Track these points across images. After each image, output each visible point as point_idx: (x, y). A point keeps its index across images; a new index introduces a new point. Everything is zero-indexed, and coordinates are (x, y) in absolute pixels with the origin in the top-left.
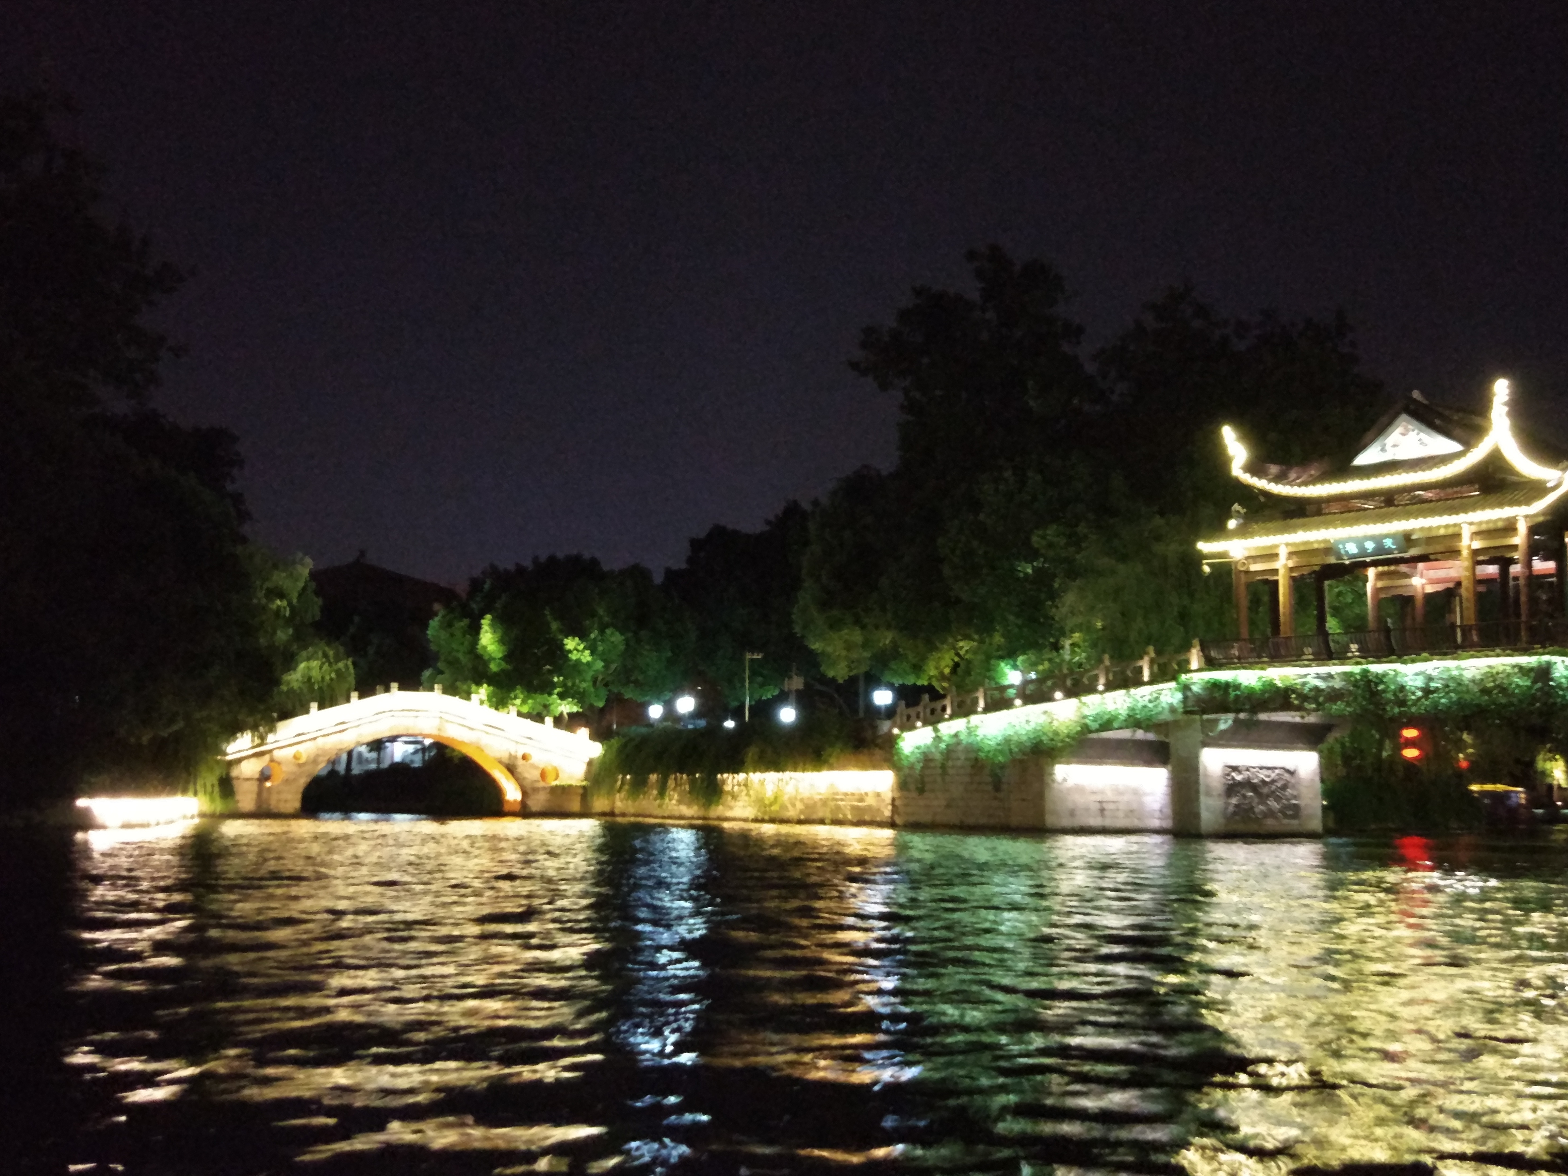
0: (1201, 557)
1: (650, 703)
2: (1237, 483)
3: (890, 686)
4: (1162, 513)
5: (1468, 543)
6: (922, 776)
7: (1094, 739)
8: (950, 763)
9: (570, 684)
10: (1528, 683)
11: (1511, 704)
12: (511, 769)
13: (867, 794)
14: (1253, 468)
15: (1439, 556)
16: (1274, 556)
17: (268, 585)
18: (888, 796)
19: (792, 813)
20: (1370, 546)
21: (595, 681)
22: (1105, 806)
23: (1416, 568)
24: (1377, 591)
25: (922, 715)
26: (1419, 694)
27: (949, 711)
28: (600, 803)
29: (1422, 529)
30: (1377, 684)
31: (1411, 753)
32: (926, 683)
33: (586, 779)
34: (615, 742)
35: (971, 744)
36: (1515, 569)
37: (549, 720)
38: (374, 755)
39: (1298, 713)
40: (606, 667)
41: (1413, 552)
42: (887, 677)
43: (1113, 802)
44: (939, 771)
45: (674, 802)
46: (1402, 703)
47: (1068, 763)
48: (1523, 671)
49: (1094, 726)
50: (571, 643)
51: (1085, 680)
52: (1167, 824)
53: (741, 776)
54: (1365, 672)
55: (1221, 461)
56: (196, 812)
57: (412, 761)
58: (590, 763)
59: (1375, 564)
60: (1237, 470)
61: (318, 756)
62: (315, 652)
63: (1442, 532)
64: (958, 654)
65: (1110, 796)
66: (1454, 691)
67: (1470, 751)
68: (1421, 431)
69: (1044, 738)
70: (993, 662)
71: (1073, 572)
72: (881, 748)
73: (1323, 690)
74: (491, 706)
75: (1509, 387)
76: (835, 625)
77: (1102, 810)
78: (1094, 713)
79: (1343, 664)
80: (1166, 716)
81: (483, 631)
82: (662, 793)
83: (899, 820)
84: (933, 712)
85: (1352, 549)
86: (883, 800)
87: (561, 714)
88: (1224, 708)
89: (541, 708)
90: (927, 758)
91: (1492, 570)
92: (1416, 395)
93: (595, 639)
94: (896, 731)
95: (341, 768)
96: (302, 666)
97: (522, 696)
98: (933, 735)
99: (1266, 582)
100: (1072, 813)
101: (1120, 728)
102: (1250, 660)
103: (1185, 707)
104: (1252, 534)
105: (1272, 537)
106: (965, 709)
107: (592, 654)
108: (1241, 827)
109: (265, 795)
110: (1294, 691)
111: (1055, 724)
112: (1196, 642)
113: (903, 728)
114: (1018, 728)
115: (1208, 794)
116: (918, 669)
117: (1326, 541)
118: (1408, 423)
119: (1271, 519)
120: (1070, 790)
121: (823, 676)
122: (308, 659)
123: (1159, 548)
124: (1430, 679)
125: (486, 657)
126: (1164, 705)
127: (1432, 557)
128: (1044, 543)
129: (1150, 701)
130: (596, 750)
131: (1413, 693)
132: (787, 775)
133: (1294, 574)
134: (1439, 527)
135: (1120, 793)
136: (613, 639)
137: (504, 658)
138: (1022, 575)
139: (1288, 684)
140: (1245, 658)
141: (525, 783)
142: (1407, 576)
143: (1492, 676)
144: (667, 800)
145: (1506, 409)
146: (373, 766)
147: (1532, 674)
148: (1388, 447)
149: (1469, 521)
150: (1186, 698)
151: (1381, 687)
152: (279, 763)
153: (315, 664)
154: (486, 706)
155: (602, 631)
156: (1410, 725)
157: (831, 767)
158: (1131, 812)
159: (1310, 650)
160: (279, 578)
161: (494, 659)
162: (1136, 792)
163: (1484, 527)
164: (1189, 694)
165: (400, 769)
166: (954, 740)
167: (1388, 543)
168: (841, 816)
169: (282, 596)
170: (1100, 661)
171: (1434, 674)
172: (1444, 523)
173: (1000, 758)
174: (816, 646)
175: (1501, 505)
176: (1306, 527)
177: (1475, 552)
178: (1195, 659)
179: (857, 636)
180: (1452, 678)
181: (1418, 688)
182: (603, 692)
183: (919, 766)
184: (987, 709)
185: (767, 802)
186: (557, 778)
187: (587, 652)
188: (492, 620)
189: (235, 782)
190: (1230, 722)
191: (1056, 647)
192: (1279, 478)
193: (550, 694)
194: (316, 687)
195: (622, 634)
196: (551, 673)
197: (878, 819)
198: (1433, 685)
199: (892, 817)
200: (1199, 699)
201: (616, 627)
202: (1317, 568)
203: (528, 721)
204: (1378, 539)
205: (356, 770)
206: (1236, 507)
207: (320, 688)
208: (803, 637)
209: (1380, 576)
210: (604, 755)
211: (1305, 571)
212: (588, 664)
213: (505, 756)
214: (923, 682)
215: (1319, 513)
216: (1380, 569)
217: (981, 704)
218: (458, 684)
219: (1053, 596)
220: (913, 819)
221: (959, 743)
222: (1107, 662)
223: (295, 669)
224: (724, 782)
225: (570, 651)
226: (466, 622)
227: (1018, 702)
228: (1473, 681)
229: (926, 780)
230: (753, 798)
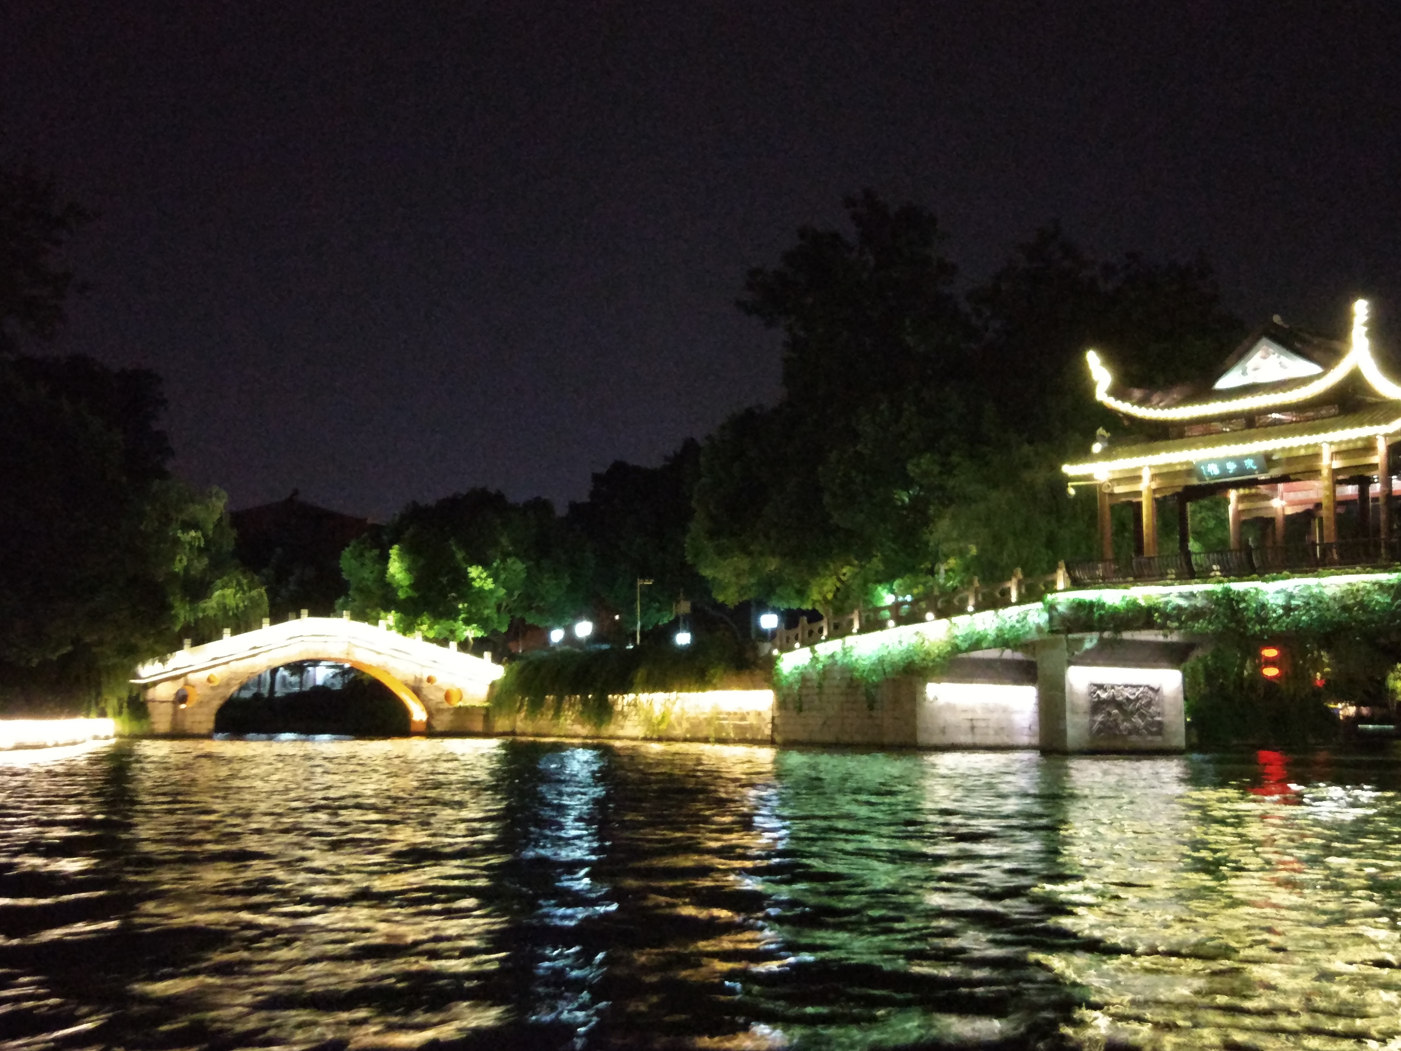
0: (1066, 479)
1: (551, 628)
2: (1101, 407)
3: (775, 610)
4: (1031, 442)
5: (1328, 463)
6: (800, 696)
7: (963, 659)
8: (825, 684)
9: (474, 610)
10: (1389, 600)
11: (1371, 621)
12: (417, 691)
13: (748, 713)
14: (1116, 392)
15: (1299, 476)
16: (1137, 479)
17: (184, 517)
18: (768, 715)
19: (678, 732)
20: (1231, 467)
21: (499, 607)
22: (975, 723)
23: (1276, 490)
24: (1238, 513)
25: (800, 637)
26: (1280, 611)
27: (825, 633)
28: (502, 724)
29: (1283, 450)
30: (1238, 603)
31: (1271, 672)
32: (810, 608)
33: (488, 701)
34: (516, 665)
35: (847, 664)
36: (1376, 489)
37: (453, 645)
38: (295, 679)
39: (1161, 632)
40: (510, 593)
41: (1275, 472)
42: (774, 602)
43: (984, 720)
44: (817, 690)
45: (569, 722)
46: (1263, 620)
47: (939, 682)
48: (1382, 587)
49: (964, 646)
50: (474, 572)
51: (956, 601)
52: (1035, 741)
53: (630, 697)
54: (1227, 592)
55: (1087, 387)
56: (111, 734)
57: (333, 684)
58: (493, 685)
59: (1236, 485)
60: (1102, 395)
61: (231, 679)
62: (231, 581)
63: (1302, 452)
64: (839, 579)
65: (980, 714)
66: (1315, 608)
67: (1327, 669)
68: (1281, 354)
69: (915, 658)
70: (870, 585)
71: (948, 500)
72: (761, 669)
73: (1186, 609)
74: (399, 631)
75: (1367, 307)
76: (722, 553)
77: (973, 728)
78: (964, 633)
79: (1205, 583)
80: (1033, 636)
81: (391, 560)
82: (557, 714)
83: (778, 738)
84: (811, 633)
85: (1214, 470)
86: (764, 719)
87: (467, 639)
88: (1088, 627)
89: (448, 633)
90: (804, 679)
91: (1351, 490)
92: (1277, 319)
93: (497, 568)
94: (776, 652)
95: (265, 691)
96: (217, 593)
97: (428, 622)
98: (811, 655)
99: (1130, 503)
100: (943, 731)
101: (989, 648)
102: (1114, 580)
103: (1051, 626)
104: (1116, 457)
105: (1135, 459)
106: (840, 631)
107: (495, 582)
108: (1104, 744)
109: (180, 716)
110: (1157, 610)
111: (927, 644)
112: (1062, 563)
113: (782, 650)
114: (890, 648)
115: (1074, 712)
116: (801, 593)
117: (1187, 463)
118: (1270, 347)
119: (1135, 442)
120: (941, 708)
121: (715, 601)
122: (223, 587)
123: (1027, 476)
124: (1291, 596)
125: (395, 586)
126: (1031, 624)
127: (1292, 477)
128: (918, 471)
129: (1018, 622)
130: (498, 672)
131: (1275, 611)
132: (674, 695)
133: (1157, 496)
134: (1300, 447)
135: (991, 711)
136: (514, 567)
137: (412, 586)
138: (899, 503)
139: (1151, 603)
140: (1109, 578)
141: (430, 704)
142: (1267, 498)
143: (1352, 593)
144: (562, 719)
145: (1366, 329)
146: (296, 689)
147: (1392, 591)
148: (1249, 371)
149: (1329, 440)
150: (1051, 619)
151: (1242, 605)
152: (193, 686)
153: (229, 592)
154: (394, 631)
155: (503, 561)
156: (1269, 645)
157: (715, 688)
158: (1000, 730)
159: (1173, 571)
160: (196, 510)
161: (402, 587)
162: (1005, 710)
163: (1344, 447)
164: (1055, 613)
165: (321, 691)
166: (831, 661)
167: (1249, 463)
168: (724, 734)
169: (196, 527)
170: (971, 583)
171: (1295, 592)
172: (1304, 444)
173: (874, 678)
174: (707, 573)
175: (1361, 424)
176: (1168, 449)
177: (1335, 472)
178: (1061, 579)
179: (744, 564)
180: (1312, 596)
181: (1278, 606)
182: (506, 619)
183: (796, 687)
184: (861, 631)
185: (655, 721)
186: (461, 699)
187: (490, 580)
188: (400, 550)
189: (150, 705)
190: (1095, 641)
191: (932, 572)
192: (1142, 402)
193: (455, 620)
194: (231, 613)
195: (523, 563)
196: (457, 600)
197: (759, 737)
198: (1294, 602)
199: (772, 736)
200: (1064, 619)
201: (517, 555)
202: (1180, 490)
203: (435, 646)
204: (1239, 460)
205: (280, 692)
206: (1101, 431)
207: (235, 615)
208: (694, 565)
209: (1241, 499)
210: (506, 677)
211: (1168, 493)
212: (491, 591)
213: (410, 679)
214: (807, 606)
215: (1181, 435)
216: (1242, 491)
217: (856, 626)
218: (368, 611)
219: (927, 521)
220: (792, 737)
221: (835, 663)
222: (976, 584)
223: (210, 597)
224: (615, 702)
225: (473, 579)
226: (376, 552)
227: (891, 623)
228: (1334, 599)
229: (803, 699)
230: (642, 717)
